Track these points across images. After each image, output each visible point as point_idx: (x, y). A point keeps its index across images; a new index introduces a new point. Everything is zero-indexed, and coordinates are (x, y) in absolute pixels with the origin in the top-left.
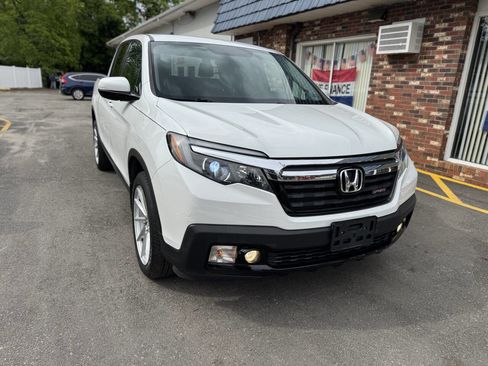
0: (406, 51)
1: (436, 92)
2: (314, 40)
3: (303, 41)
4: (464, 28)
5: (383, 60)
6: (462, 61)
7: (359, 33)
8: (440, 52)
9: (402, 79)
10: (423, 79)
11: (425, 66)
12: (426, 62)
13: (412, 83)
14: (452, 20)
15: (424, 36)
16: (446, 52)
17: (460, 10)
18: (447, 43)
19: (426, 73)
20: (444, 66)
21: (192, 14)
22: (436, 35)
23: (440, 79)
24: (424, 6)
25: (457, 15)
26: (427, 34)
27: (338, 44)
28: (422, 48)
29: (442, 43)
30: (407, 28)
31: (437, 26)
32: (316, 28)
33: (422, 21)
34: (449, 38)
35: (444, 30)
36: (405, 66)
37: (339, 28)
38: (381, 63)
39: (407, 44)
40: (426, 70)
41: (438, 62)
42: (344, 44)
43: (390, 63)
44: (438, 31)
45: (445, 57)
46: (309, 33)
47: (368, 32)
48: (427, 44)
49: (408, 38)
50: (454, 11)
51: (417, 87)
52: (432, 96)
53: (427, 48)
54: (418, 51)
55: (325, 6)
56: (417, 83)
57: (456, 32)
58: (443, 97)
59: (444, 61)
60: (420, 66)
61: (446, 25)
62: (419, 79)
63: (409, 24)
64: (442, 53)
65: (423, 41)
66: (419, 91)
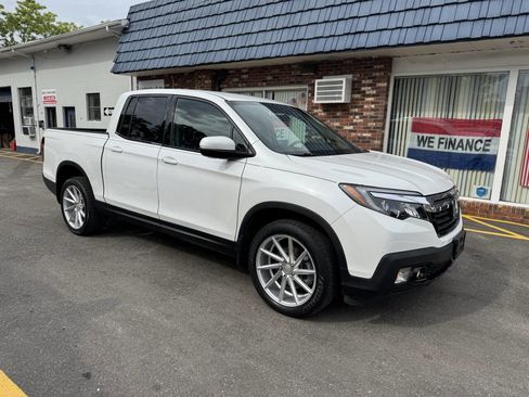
0: (342, 101)
1: (369, 135)
2: (243, 87)
3: (229, 87)
4: (385, 84)
5: (317, 108)
6: (386, 110)
7: (292, 83)
8: (368, 103)
9: (337, 124)
10: (356, 124)
11: (356, 114)
12: (356, 110)
13: (346, 128)
14: (375, 78)
15: (353, 89)
16: (373, 103)
17: (380, 70)
18: (373, 96)
19: (357, 119)
20: (372, 113)
21: (68, 49)
22: (363, 89)
23: (369, 124)
24: (350, 65)
25: (378, 74)
26: (355, 88)
27: (267, 92)
28: (352, 99)
29: (369, 96)
30: (342, 82)
31: (364, 82)
32: (245, 76)
33: (350, 76)
34: (374, 92)
35: (369, 85)
36: (338, 114)
37: (269, 78)
38: (315, 111)
39: (343, 95)
40: (357, 117)
41: (367, 110)
42: (274, 92)
43: (324, 111)
44: (364, 85)
45: (373, 106)
46: (237, 80)
47: (299, 83)
48: (356, 96)
49: (343, 90)
50: (376, 71)
51: (351, 131)
52: (365, 138)
53: (357, 99)
54: (349, 101)
55: (263, 58)
56: (351, 127)
57: (379, 88)
58: (374, 139)
59: (372, 110)
60: (352, 114)
61: (371, 81)
62: (352, 124)
63: (343, 79)
64: (369, 104)
65: (352, 93)
66: (353, 134)
